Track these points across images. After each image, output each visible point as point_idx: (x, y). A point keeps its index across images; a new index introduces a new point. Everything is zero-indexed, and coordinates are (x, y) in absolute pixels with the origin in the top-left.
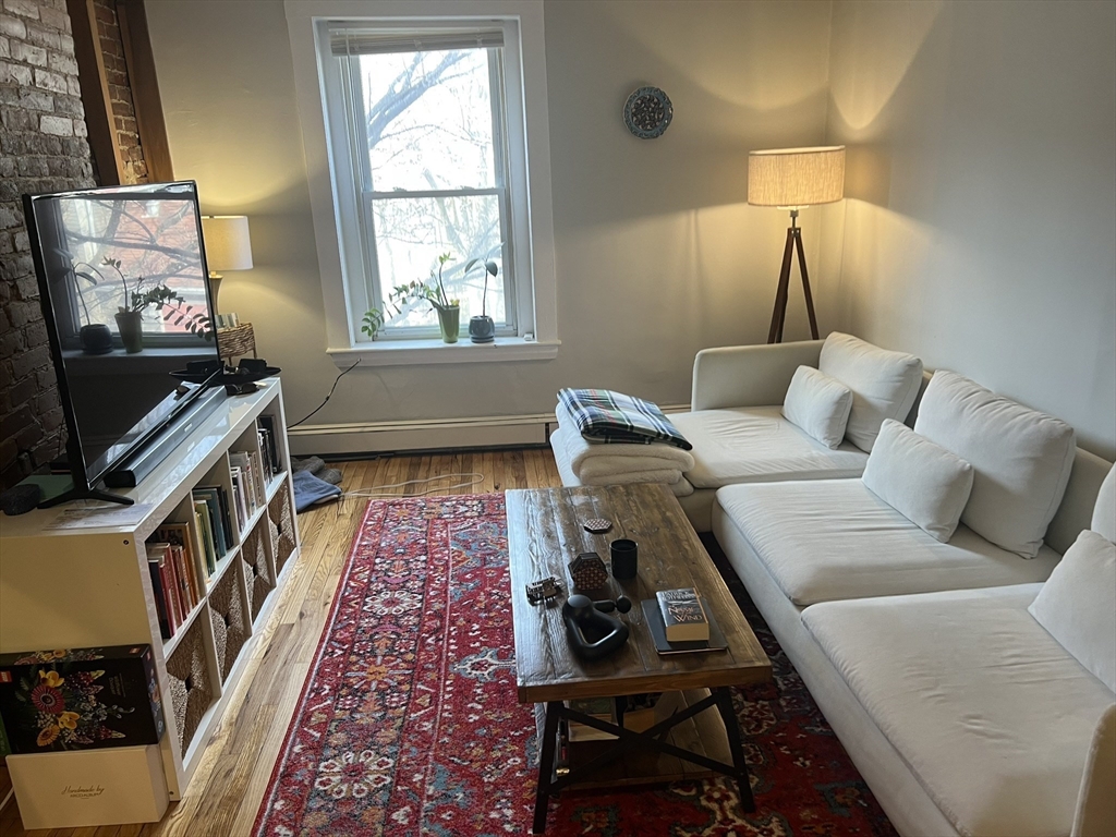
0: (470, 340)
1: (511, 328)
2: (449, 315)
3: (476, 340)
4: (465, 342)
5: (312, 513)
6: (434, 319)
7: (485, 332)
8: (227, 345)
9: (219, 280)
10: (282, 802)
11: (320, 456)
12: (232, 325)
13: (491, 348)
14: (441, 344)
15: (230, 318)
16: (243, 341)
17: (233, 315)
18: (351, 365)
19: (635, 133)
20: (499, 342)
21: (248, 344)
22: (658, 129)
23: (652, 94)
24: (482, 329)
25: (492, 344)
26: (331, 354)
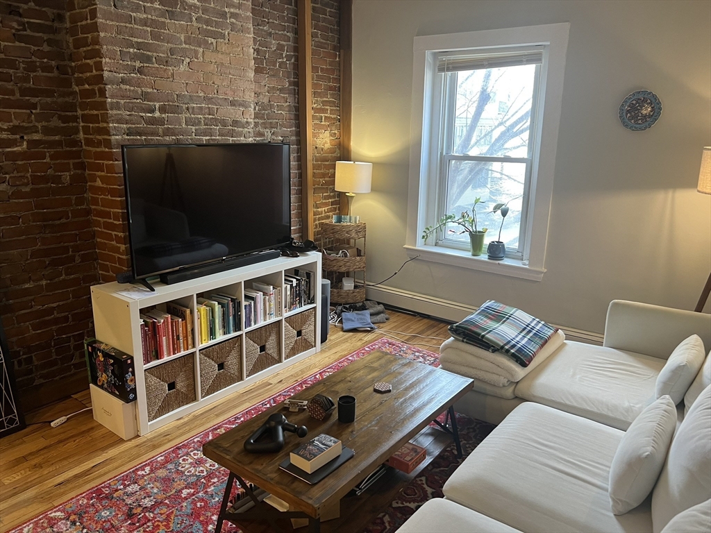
0: (487, 257)
1: (520, 254)
2: (477, 238)
3: (491, 257)
4: (484, 257)
5: (351, 334)
6: (467, 238)
7: (497, 253)
8: (347, 232)
9: (352, 197)
10: (162, 458)
11: (384, 304)
12: (355, 222)
13: (496, 264)
14: (468, 255)
15: (356, 218)
16: (357, 232)
17: (358, 217)
18: (416, 256)
19: (626, 126)
20: (506, 262)
21: (361, 235)
22: (647, 123)
23: (646, 96)
24: (497, 250)
25: (500, 262)
26: (407, 249)
